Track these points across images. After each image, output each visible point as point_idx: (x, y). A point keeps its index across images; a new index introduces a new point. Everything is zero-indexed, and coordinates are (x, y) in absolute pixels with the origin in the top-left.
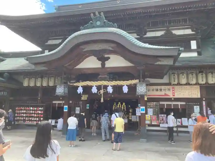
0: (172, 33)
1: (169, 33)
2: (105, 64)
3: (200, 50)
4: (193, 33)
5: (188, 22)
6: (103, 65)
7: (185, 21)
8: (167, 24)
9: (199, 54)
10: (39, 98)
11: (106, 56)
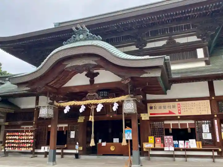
0: (175, 41)
1: (171, 42)
2: (94, 81)
3: (207, 59)
4: (200, 39)
5: (191, 28)
6: (92, 81)
7: (188, 27)
8: (167, 32)
9: (207, 63)
10: (34, 123)
11: (95, 71)
